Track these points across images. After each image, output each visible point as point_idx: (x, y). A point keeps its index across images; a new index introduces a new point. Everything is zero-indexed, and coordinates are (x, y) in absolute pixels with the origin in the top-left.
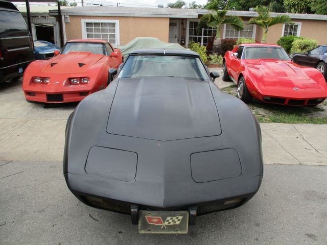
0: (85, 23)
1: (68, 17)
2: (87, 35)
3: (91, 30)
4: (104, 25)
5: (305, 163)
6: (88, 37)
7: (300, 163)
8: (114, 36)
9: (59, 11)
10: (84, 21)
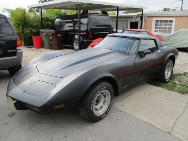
0: (155, 20)
1: (146, 17)
2: (155, 27)
3: (158, 25)
4: (166, 22)
5: (174, 134)
6: (155, 29)
7: (170, 132)
8: (171, 28)
9: (142, 14)
10: (154, 19)
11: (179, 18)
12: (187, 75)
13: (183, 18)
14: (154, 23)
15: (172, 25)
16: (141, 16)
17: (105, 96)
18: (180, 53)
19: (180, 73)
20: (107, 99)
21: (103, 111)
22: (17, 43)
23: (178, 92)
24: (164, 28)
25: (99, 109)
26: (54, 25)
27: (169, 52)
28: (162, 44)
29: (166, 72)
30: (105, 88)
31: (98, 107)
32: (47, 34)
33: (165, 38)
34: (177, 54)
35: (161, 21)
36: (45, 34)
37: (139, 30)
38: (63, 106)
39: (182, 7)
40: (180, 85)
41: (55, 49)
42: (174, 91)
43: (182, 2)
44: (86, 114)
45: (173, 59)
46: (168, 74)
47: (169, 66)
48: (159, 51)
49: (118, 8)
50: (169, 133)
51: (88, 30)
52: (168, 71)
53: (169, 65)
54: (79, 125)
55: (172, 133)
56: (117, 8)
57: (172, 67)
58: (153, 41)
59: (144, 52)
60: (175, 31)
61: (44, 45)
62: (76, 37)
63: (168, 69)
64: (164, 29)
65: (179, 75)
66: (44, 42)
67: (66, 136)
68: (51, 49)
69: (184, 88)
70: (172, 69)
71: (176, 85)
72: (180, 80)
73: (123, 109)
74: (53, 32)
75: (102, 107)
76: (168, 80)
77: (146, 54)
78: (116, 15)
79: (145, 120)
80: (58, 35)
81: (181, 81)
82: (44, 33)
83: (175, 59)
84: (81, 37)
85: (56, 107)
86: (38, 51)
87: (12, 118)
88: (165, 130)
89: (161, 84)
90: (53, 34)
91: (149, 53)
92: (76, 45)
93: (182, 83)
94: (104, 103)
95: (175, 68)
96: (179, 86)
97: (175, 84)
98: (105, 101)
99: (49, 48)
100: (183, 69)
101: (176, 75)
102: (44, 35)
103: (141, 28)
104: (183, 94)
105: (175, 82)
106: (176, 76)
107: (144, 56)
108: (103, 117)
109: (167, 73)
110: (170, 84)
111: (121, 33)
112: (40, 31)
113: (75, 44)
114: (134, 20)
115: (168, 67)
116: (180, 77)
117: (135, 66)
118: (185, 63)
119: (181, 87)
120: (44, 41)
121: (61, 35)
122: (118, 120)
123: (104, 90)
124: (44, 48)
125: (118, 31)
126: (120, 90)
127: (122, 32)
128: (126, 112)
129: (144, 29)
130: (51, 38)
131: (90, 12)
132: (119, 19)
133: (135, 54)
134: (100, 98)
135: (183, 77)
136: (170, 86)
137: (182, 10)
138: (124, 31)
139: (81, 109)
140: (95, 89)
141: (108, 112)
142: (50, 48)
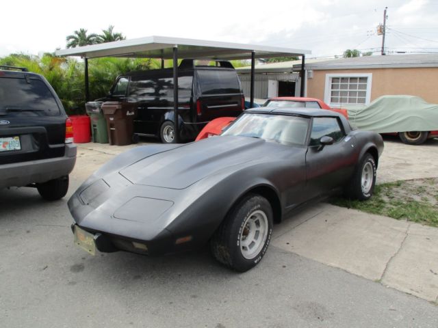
0: (330, 78)
1: (311, 71)
2: (332, 92)
3: (337, 87)
4: (353, 80)
5: (387, 283)
6: (332, 95)
7: (380, 280)
8: (364, 93)
9: (303, 65)
10: (329, 76)
11: (378, 73)
12: (402, 185)
13: (387, 72)
14: (328, 84)
15: (365, 87)
16: (300, 69)
17: (258, 223)
18: (387, 144)
19: (390, 181)
20: (261, 229)
21: (256, 251)
22: (67, 131)
23: (389, 216)
24: (351, 93)
25: (248, 248)
26: (114, 92)
27: (366, 140)
28: (352, 126)
29: (363, 180)
30: (259, 206)
31: (247, 243)
32: (102, 111)
33: (353, 114)
34: (382, 145)
35: (343, 79)
36: (98, 110)
37: (297, 98)
38: (189, 238)
39: (383, 48)
40: (391, 204)
41: (122, 144)
42: (381, 214)
43: (384, 38)
44: (228, 254)
45: (374, 153)
46: (366, 184)
47: (368, 169)
48: (347, 139)
49: (253, 53)
50: (378, 282)
51: (194, 100)
52: (367, 178)
53: (368, 165)
54: (214, 279)
55: (384, 281)
56: (251, 54)
57: (374, 170)
58: (335, 119)
59: (321, 141)
60: (372, 99)
61: (95, 134)
62: (167, 116)
63: (367, 175)
64: (350, 96)
65: (388, 185)
66: (95, 130)
67: (194, 297)
68: (113, 144)
69: (399, 209)
70: (374, 173)
71: (382, 204)
72: (391, 195)
73: (289, 248)
74: (117, 107)
75: (253, 243)
76: (367, 196)
77: (324, 144)
78: (250, 67)
79: (333, 264)
80: (128, 114)
81: (393, 197)
82: (95, 108)
83: (379, 154)
84: (179, 117)
85: (179, 241)
86: (83, 148)
87: (80, 274)
88: (371, 278)
89: (354, 202)
90: (117, 110)
91: (330, 143)
92: (168, 134)
93: (395, 200)
94: (256, 237)
95: (378, 172)
96: (389, 206)
97: (382, 201)
98: (257, 232)
99: (106, 142)
100: (394, 175)
101: (381, 186)
102: (95, 113)
103: (302, 95)
104: (397, 219)
105: (380, 199)
106: (381, 188)
107: (321, 149)
108: (256, 262)
109: (366, 182)
110: (372, 202)
111: (261, 106)
112: (86, 104)
113: (165, 131)
114: (286, 78)
115: (366, 170)
116: (390, 189)
117: (306, 166)
118: (398, 164)
119: (394, 207)
120: (95, 126)
121: (133, 113)
122: (284, 267)
123: (257, 209)
124: (95, 142)
125: (256, 101)
126: (283, 212)
127: (266, 105)
128: (295, 254)
129: (309, 96)
130: (112, 119)
131: (196, 62)
132: (256, 77)
133: (305, 145)
134: (249, 227)
135: (395, 189)
136: (372, 207)
137: (383, 54)
138: (269, 101)
139: (218, 247)
140: (244, 208)
141: (265, 252)
142: (110, 141)
